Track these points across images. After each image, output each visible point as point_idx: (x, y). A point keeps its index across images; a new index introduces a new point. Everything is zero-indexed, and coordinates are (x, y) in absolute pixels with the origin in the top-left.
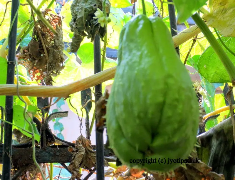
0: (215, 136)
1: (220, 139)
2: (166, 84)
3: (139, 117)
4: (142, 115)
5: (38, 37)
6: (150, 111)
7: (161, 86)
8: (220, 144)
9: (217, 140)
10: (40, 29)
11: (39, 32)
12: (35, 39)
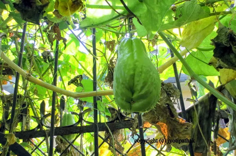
0: (199, 104)
1: (202, 105)
2: (135, 65)
3: (122, 84)
4: (124, 83)
5: (111, 71)
6: (127, 79)
7: (132, 66)
8: (202, 108)
9: (201, 106)
10: (111, 67)
11: (111, 68)
12: (109, 72)
